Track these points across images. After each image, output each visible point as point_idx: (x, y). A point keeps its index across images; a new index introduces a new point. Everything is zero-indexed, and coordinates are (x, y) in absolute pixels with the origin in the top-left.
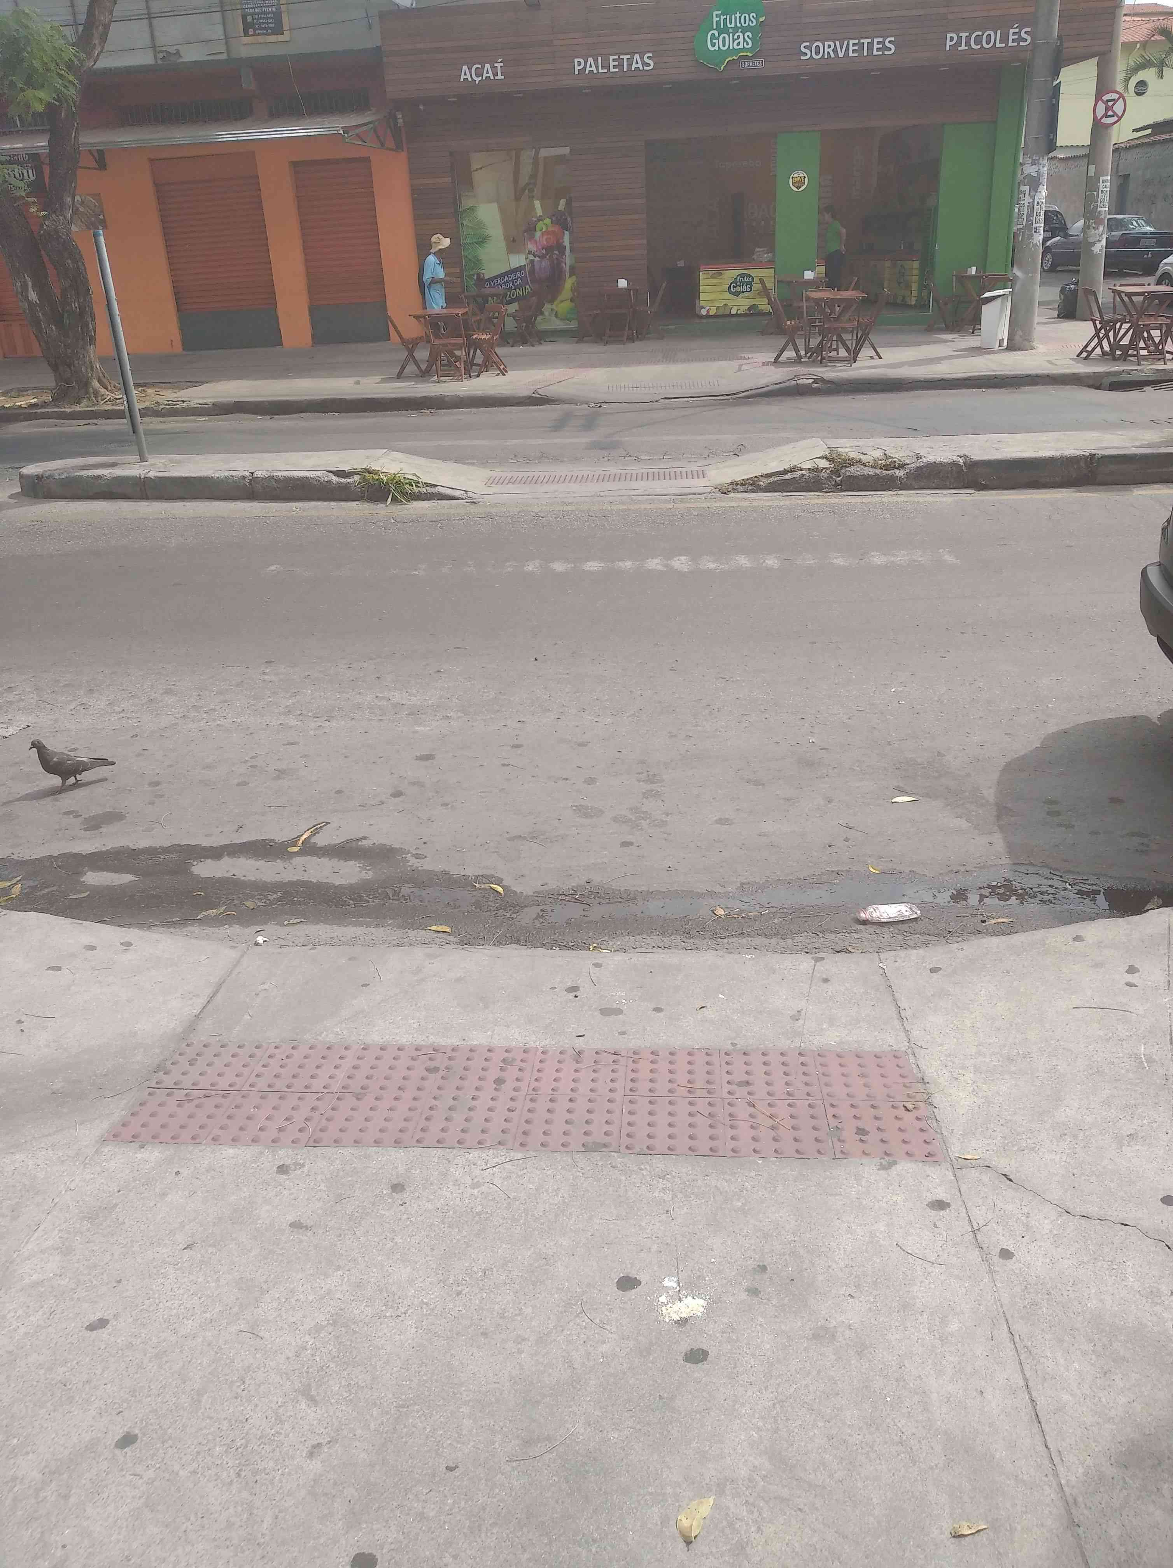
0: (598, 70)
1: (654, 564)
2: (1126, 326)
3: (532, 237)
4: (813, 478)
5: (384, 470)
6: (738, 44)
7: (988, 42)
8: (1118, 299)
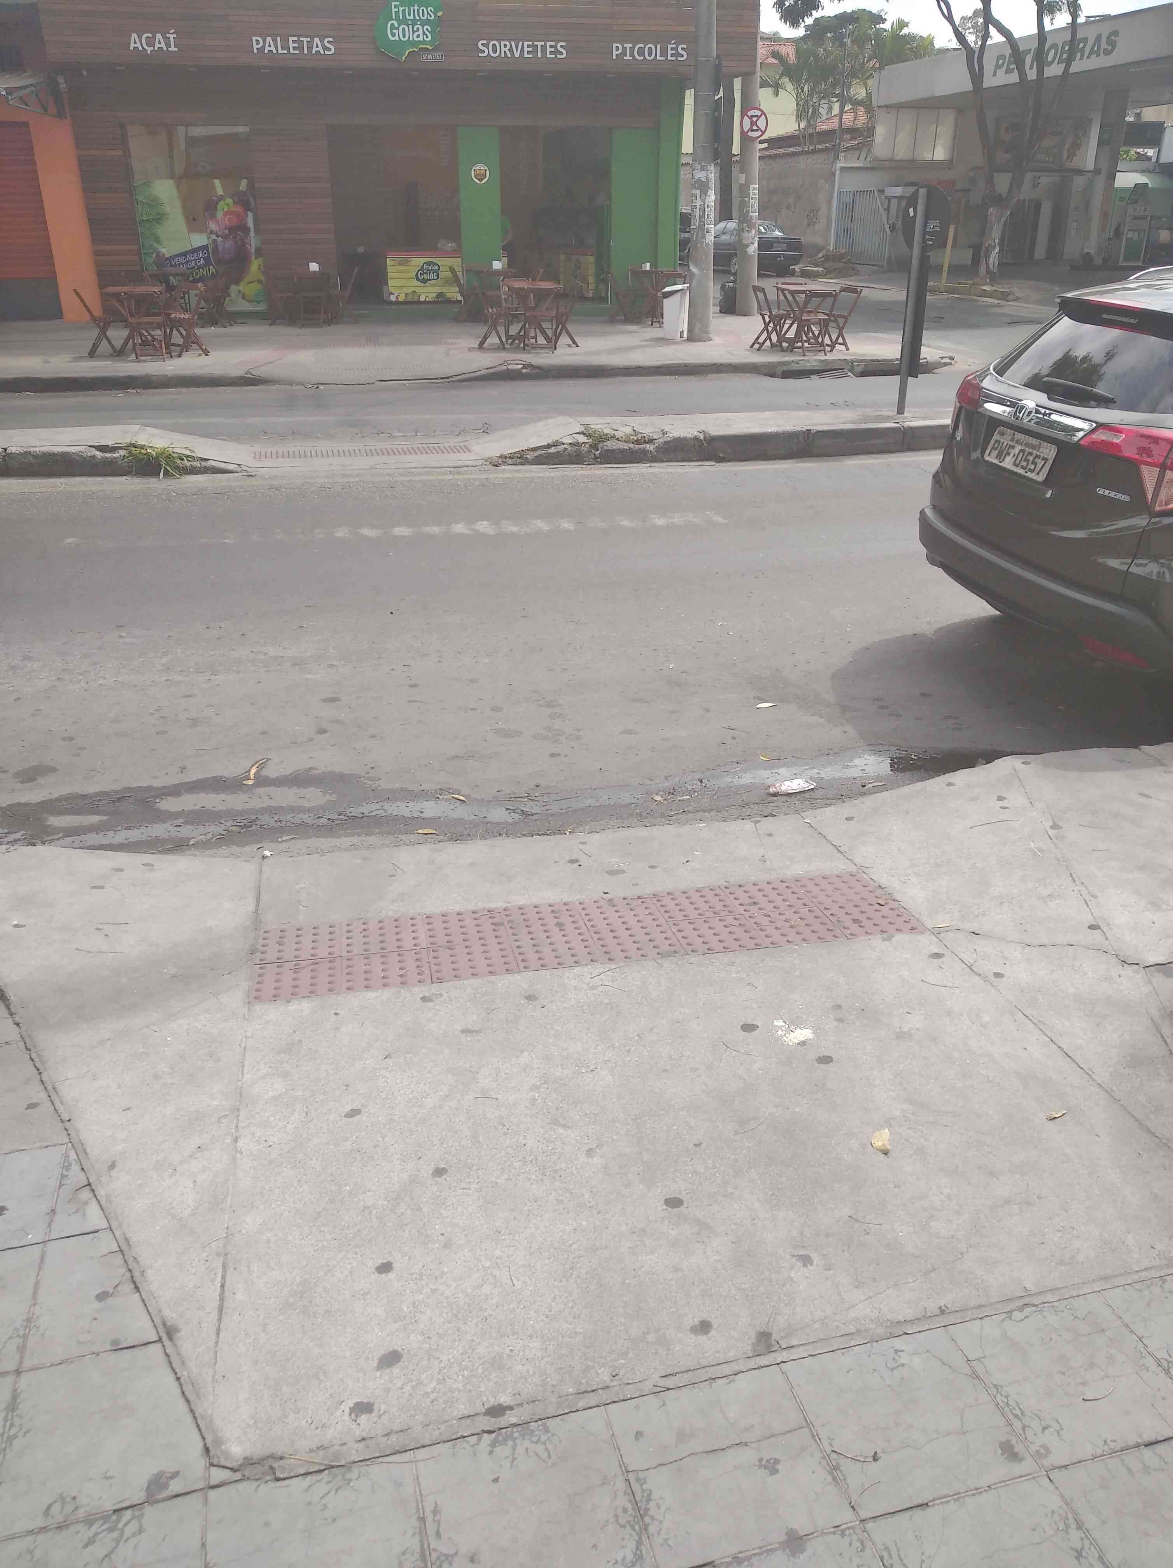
0: (277, 51)
1: (459, 528)
2: (789, 321)
3: (213, 217)
4: (576, 451)
5: (150, 445)
6: (418, 36)
7: (650, 54)
8: (782, 297)
